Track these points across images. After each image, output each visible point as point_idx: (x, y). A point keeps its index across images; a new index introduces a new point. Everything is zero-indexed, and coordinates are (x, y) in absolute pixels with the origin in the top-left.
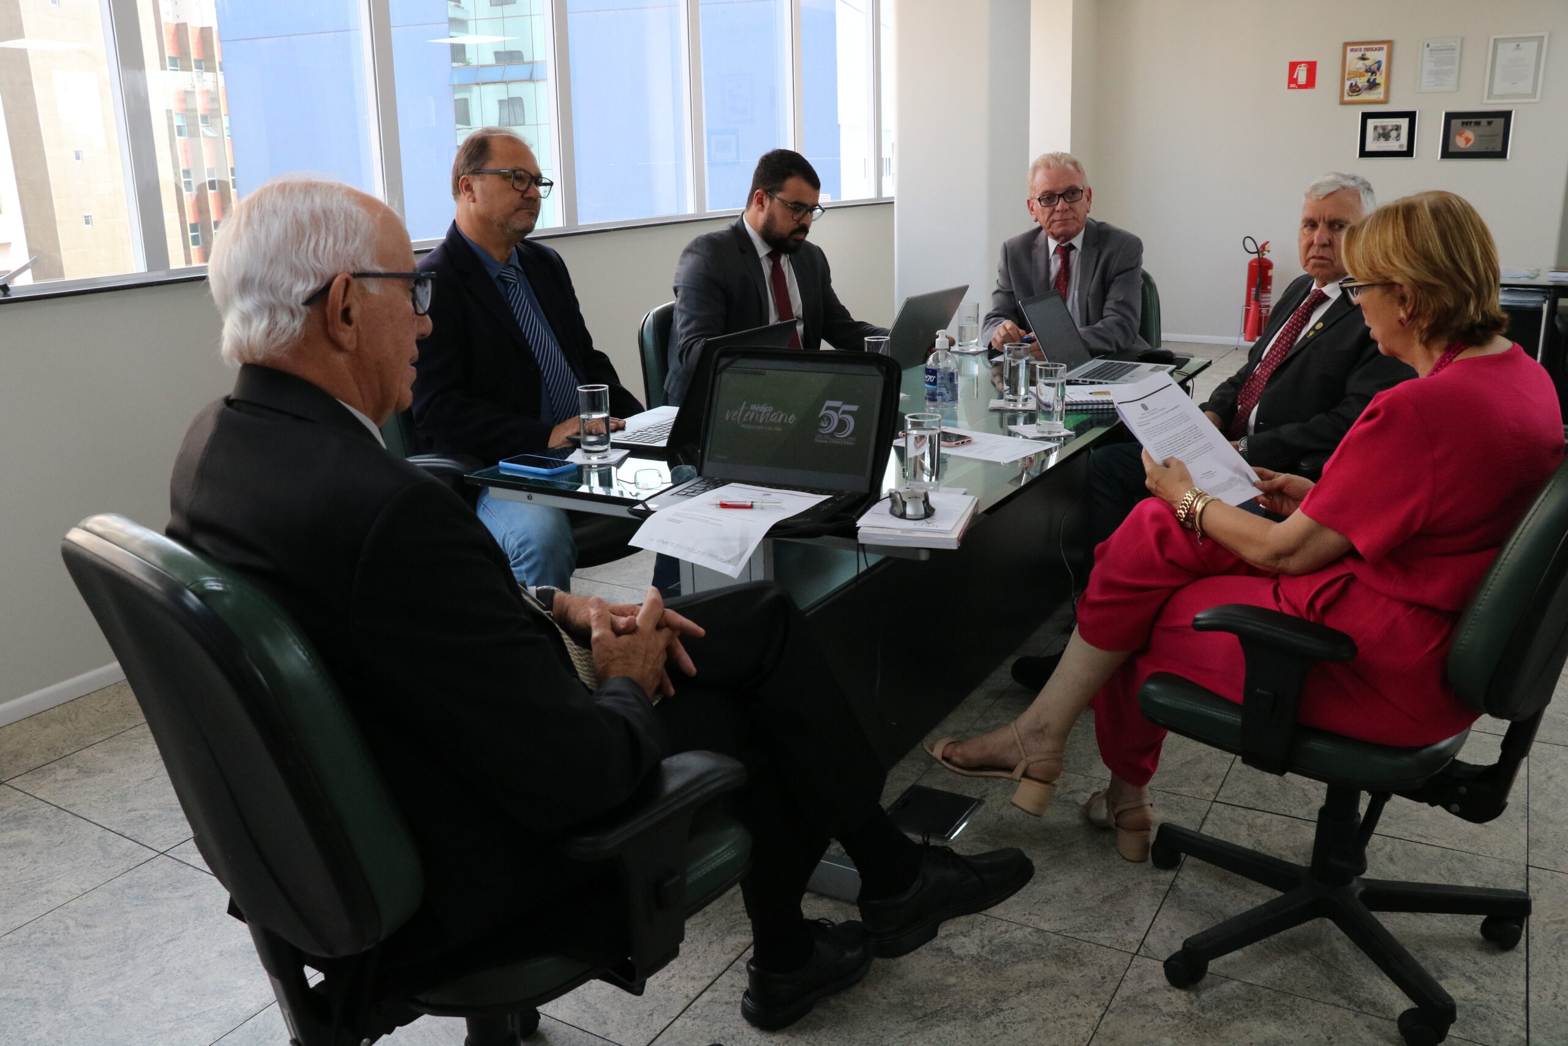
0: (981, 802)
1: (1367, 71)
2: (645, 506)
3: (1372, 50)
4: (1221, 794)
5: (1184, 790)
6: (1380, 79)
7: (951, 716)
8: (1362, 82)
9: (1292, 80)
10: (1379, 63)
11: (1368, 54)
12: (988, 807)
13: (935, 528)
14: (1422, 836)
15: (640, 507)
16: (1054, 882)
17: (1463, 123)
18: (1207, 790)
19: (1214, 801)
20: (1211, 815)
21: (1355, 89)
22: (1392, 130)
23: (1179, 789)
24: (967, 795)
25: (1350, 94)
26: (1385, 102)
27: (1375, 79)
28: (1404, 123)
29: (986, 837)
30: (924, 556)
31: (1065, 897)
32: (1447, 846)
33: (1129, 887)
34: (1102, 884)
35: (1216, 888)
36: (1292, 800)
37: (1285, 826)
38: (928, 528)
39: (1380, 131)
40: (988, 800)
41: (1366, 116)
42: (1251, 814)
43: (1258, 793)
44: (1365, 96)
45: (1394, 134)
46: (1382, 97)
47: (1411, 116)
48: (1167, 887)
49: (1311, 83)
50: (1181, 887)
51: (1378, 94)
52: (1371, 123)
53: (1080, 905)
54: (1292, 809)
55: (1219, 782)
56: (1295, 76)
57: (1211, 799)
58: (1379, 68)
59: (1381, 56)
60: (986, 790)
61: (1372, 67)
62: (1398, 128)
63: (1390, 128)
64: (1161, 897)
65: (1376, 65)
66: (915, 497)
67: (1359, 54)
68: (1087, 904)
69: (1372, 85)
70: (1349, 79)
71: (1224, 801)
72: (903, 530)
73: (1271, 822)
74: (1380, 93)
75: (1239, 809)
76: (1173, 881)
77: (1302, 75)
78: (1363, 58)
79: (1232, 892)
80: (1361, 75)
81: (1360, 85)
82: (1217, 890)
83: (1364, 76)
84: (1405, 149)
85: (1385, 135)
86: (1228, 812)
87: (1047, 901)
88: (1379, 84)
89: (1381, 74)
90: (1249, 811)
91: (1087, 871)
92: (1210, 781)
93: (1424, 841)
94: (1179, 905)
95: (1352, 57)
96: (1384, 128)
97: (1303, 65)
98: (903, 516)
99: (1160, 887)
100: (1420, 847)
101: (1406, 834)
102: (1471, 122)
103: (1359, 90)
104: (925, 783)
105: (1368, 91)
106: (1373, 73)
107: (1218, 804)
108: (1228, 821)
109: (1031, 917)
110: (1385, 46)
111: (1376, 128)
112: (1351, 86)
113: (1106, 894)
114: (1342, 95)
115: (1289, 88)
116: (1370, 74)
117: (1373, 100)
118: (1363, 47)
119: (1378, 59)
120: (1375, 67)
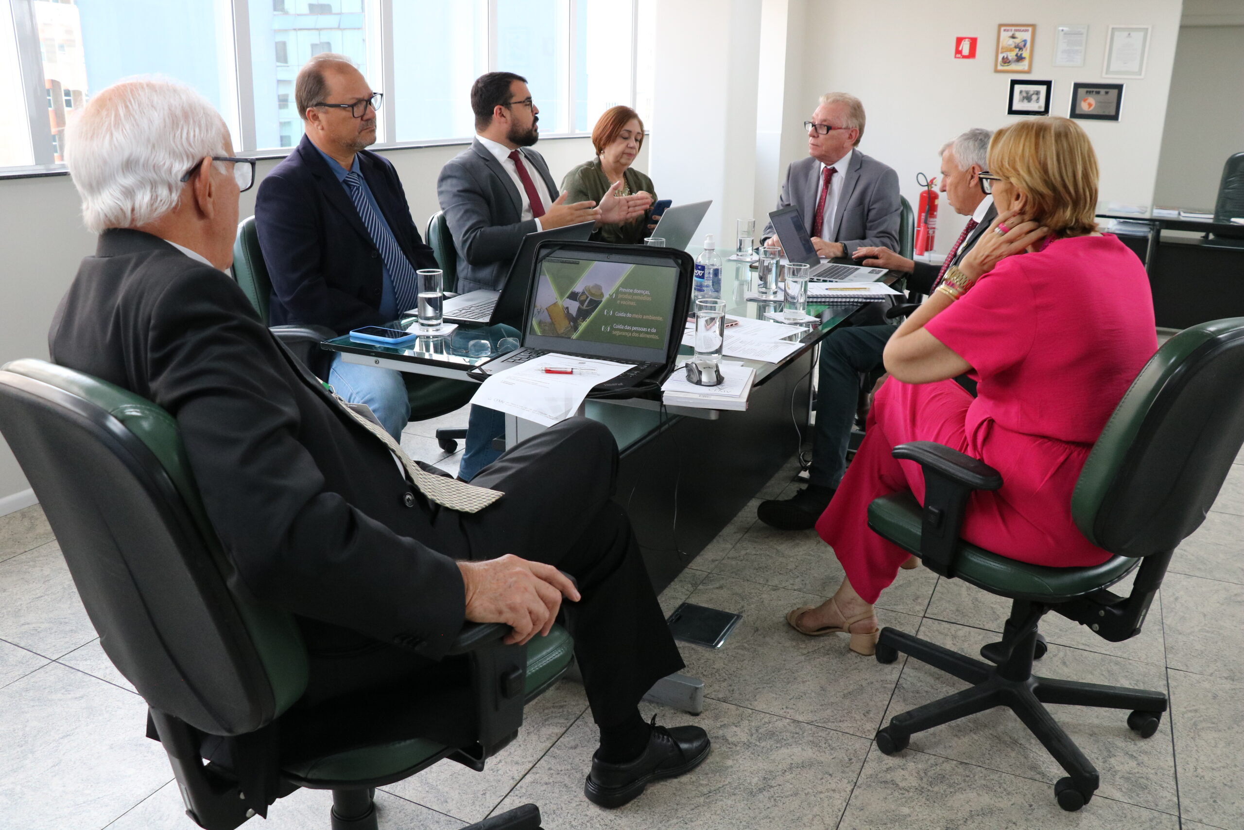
0: (739, 617)
1: (1016, 47)
2: (481, 370)
3: (1020, 30)
4: (928, 611)
5: (899, 608)
6: (1026, 54)
7: (709, 547)
8: (1012, 55)
9: (958, 52)
10: (1025, 41)
11: (1017, 34)
12: (745, 622)
13: (724, 393)
15: (476, 372)
16: (803, 682)
17: (1087, 92)
18: (918, 608)
19: (924, 617)
20: (922, 628)
21: (1006, 61)
23: (895, 607)
24: (727, 611)
25: (1003, 64)
26: (1029, 72)
27: (1021, 54)
28: (1043, 89)
29: (746, 645)
31: (813, 694)
33: (863, 686)
34: (842, 683)
35: (932, 687)
36: (984, 616)
37: (980, 637)
38: (719, 393)
39: (1024, 94)
40: (744, 615)
41: (1014, 83)
42: (954, 627)
43: (957, 610)
44: (1014, 67)
45: (1034, 97)
46: (1026, 68)
47: (1048, 84)
48: (894, 686)
49: (972, 54)
50: (904, 685)
51: (1024, 65)
52: (1017, 88)
53: (826, 701)
54: (985, 623)
55: (927, 602)
56: (960, 49)
57: (922, 615)
58: (1025, 45)
59: (1027, 36)
60: (743, 607)
61: (1020, 44)
62: (1038, 93)
63: (1032, 93)
64: (890, 694)
65: (1023, 43)
66: (710, 367)
67: (1010, 34)
68: (832, 700)
69: (1020, 59)
70: (1002, 53)
71: (932, 617)
72: (697, 394)
73: (970, 633)
74: (1025, 65)
75: (944, 623)
76: (898, 681)
77: (965, 48)
78: (1013, 37)
79: (945, 689)
80: (1011, 50)
81: (1010, 58)
82: (932, 688)
83: (1013, 51)
84: (1043, 109)
85: (1028, 98)
86: (936, 626)
87: (799, 698)
88: (1024, 58)
89: (1026, 50)
90: (952, 625)
92: (919, 600)
93: (1088, 648)
94: (904, 700)
95: (1005, 35)
96: (1027, 92)
97: (967, 40)
98: (699, 383)
99: (889, 686)
102: (1092, 91)
103: (1009, 62)
104: (693, 601)
105: (1016, 63)
106: (1020, 49)
107: (927, 619)
108: (937, 633)
109: (788, 710)
110: (1030, 29)
111: (1021, 92)
112: (1003, 58)
113: (845, 692)
114: (996, 65)
115: (956, 57)
116: (1018, 49)
117: (1019, 71)
118: (1013, 28)
119: (1025, 38)
120: (1022, 45)
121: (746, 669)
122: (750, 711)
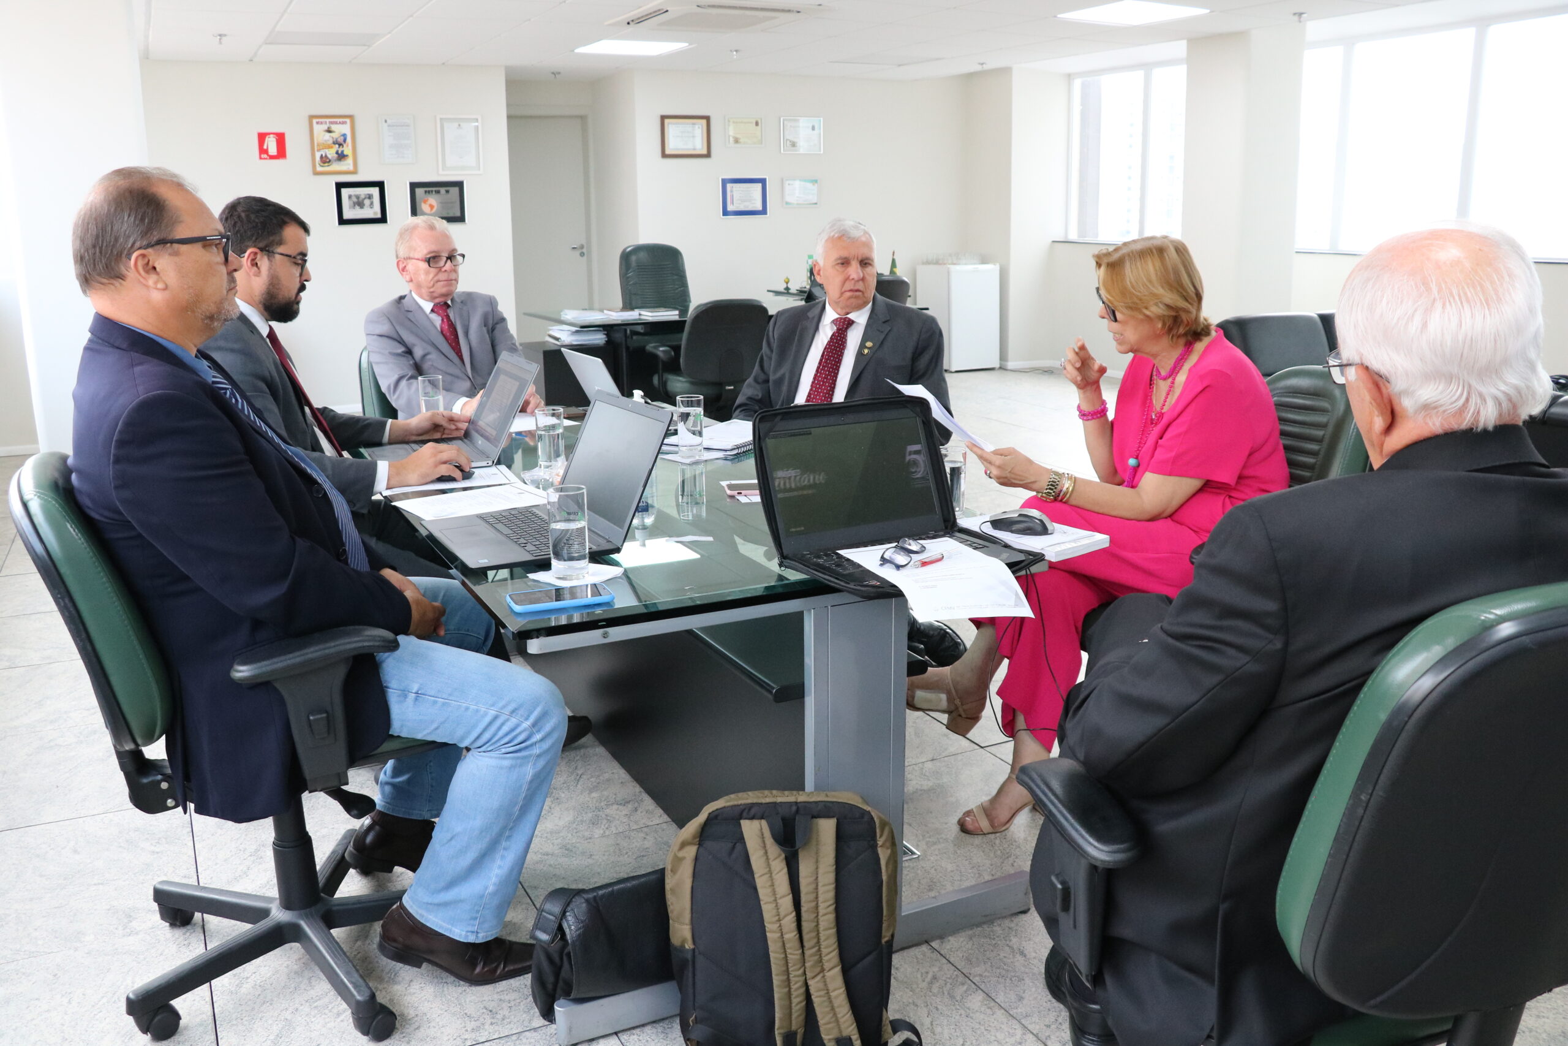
1: (334, 143)
3: (336, 123)
6: (347, 150)
8: (331, 153)
9: (263, 151)
10: (344, 135)
11: (334, 127)
17: (426, 192)
21: (325, 160)
22: (365, 198)
25: (322, 164)
26: (354, 172)
27: (342, 152)
28: (375, 191)
39: (355, 200)
41: (340, 186)
44: (336, 167)
45: (367, 202)
46: (351, 168)
47: (380, 185)
49: (281, 153)
51: (347, 165)
52: (345, 192)
56: (265, 147)
58: (345, 141)
59: (345, 129)
61: (339, 140)
62: (370, 197)
63: (363, 197)
65: (342, 138)
67: (325, 127)
69: (341, 157)
70: (318, 150)
74: (349, 164)
77: (271, 145)
78: (329, 131)
80: (330, 147)
81: (329, 156)
83: (332, 147)
84: (379, 216)
85: (360, 204)
88: (347, 156)
89: (348, 146)
95: (319, 129)
96: (358, 197)
97: (272, 136)
102: (432, 191)
103: (330, 161)
105: (337, 162)
106: (340, 145)
110: (348, 120)
111: (350, 197)
112: (322, 157)
114: (314, 166)
115: (261, 158)
116: (337, 146)
117: (344, 171)
118: (328, 120)
119: (344, 132)
120: (341, 140)
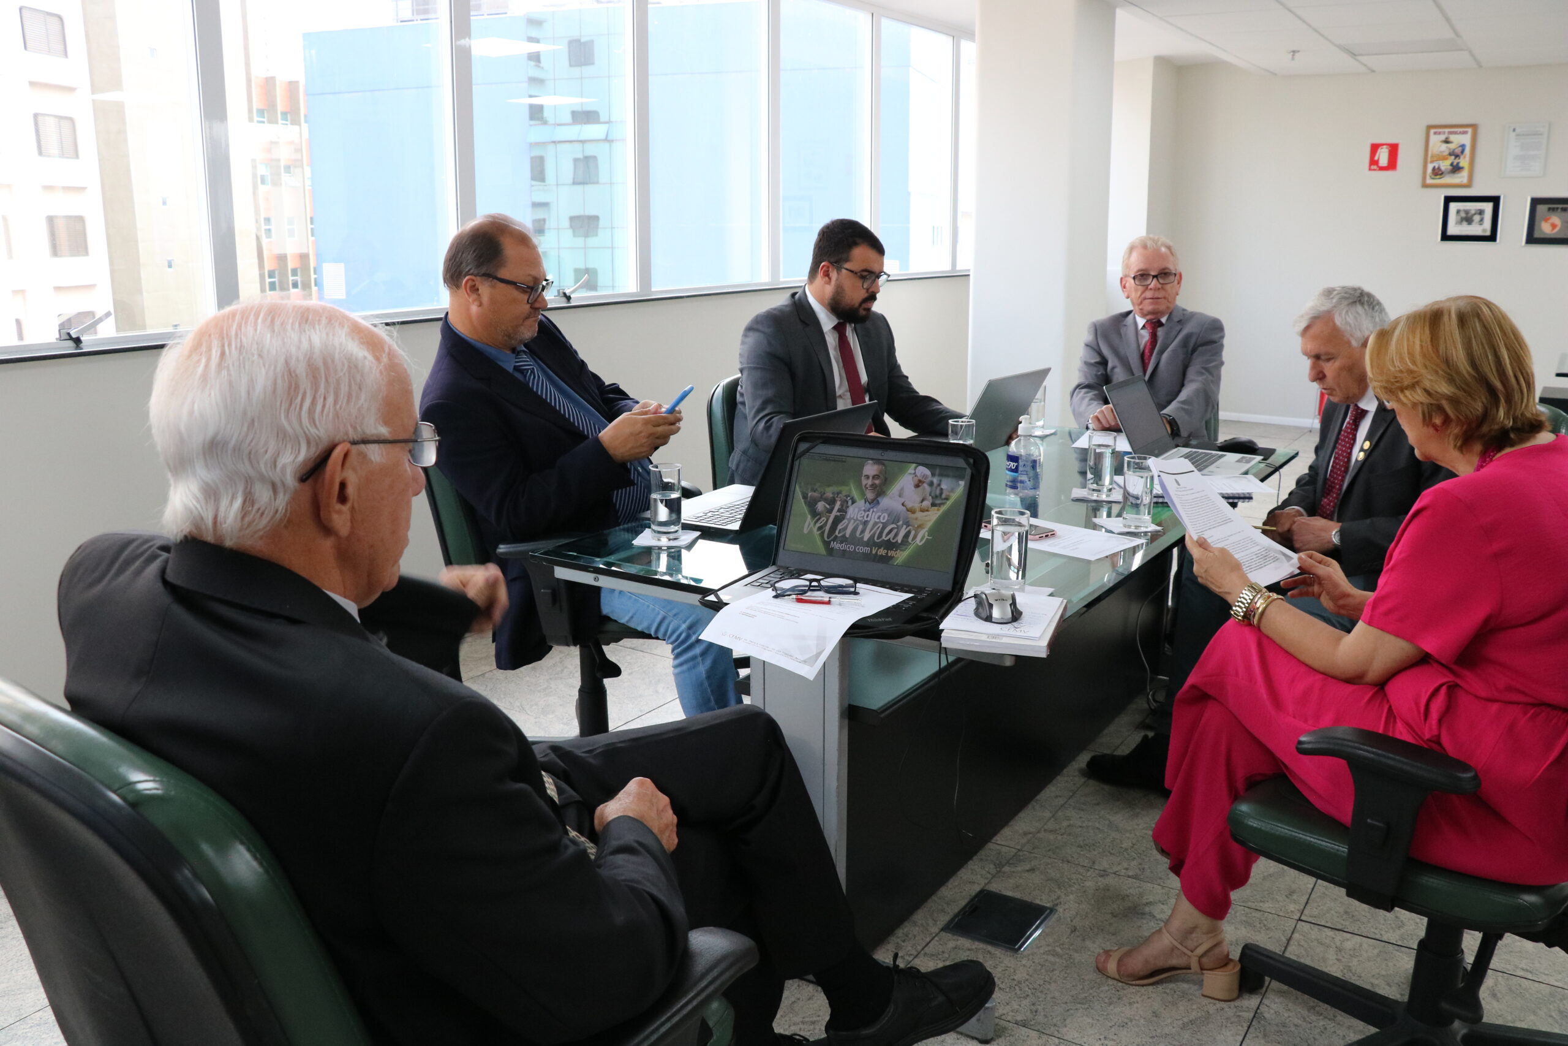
0: (1052, 910)
1: (1450, 154)
2: (717, 597)
3: (1455, 133)
4: (1306, 912)
5: (1266, 906)
6: (1464, 162)
7: (1022, 815)
8: (1445, 165)
9: (1373, 162)
10: (1463, 146)
11: (1452, 138)
12: (1060, 917)
13: (1022, 634)
14: (1527, 970)
15: (712, 598)
16: (1130, 1004)
17: (1549, 209)
18: (1292, 907)
19: (1300, 920)
20: (1296, 935)
21: (1437, 172)
22: (1475, 214)
23: (1261, 904)
24: (1038, 902)
25: (1433, 177)
26: (1468, 185)
27: (1458, 163)
28: (1488, 207)
29: (1058, 950)
30: (1008, 663)
31: (1142, 1021)
32: (1556, 984)
33: (1211, 1012)
34: (1182, 1008)
35: (1304, 1018)
36: (1382, 922)
37: (1376, 951)
38: (1015, 633)
39: (1463, 215)
40: (1060, 909)
41: (1448, 200)
42: (1339, 936)
43: (1346, 912)
44: (1448, 179)
45: (1477, 218)
46: (1465, 181)
47: (1495, 200)
48: (1252, 1015)
49: (1392, 165)
50: (1267, 1015)
51: (1462, 177)
52: (1454, 207)
53: (1159, 1031)
54: (1383, 933)
55: (1305, 898)
56: (1376, 158)
57: (1297, 917)
58: (1462, 152)
59: (1466, 139)
60: (1058, 898)
61: (1456, 151)
62: (1481, 212)
63: (1473, 212)
64: (1245, 1025)
65: (1460, 149)
66: (1001, 599)
67: (1443, 137)
68: (1166, 1030)
69: (1456, 169)
70: (1432, 162)
71: (1310, 920)
72: (989, 635)
73: (1361, 945)
74: (1463, 177)
75: (1326, 929)
76: (1258, 1008)
77: (1383, 157)
78: (1447, 141)
79: (1321, 1023)
80: (1444, 158)
81: (1443, 168)
82: (1305, 1020)
83: (1446, 159)
84: (1488, 233)
85: (1468, 219)
86: (1315, 932)
87: (1123, 1025)
88: (1462, 168)
89: (1465, 157)
90: (1337, 932)
91: (1165, 992)
92: (1295, 897)
93: (1529, 976)
94: (1265, 1036)
95: (1435, 140)
96: (1467, 212)
97: (1385, 147)
98: (989, 619)
99: (1245, 1014)
100: (1525, 983)
101: (1508, 966)
102: (1557, 208)
103: (1442, 173)
104: (995, 887)
105: (1452, 175)
106: (1457, 156)
107: (1303, 923)
108: (1315, 943)
109: (1106, 1042)
110: (1470, 130)
111: (1458, 212)
112: (1434, 169)
113: (1186, 1020)
114: (1424, 178)
115: (1370, 169)
116: (1453, 157)
117: (1456, 184)
118: (1447, 130)
119: (1462, 142)
120: (1458, 151)
121: (1055, 982)
122: (1057, 1041)
